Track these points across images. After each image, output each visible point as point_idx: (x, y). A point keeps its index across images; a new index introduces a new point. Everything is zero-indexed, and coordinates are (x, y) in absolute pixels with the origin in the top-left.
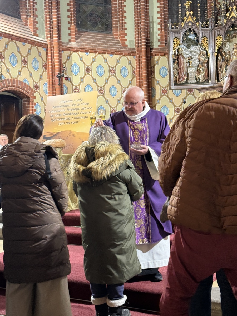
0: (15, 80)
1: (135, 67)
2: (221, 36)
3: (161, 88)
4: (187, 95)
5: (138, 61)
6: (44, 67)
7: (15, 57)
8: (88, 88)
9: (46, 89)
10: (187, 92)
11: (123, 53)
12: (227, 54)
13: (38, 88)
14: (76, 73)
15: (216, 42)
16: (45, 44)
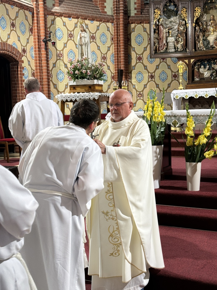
0: (5, 44)
1: (113, 34)
2: (199, 7)
3: (136, 56)
4: (160, 62)
5: (116, 28)
6: (30, 31)
7: (5, 20)
8: (71, 53)
9: (32, 53)
10: (161, 60)
11: (102, 20)
12: (204, 25)
13: (26, 52)
14: (60, 38)
15: (195, 13)
16: (31, 7)
